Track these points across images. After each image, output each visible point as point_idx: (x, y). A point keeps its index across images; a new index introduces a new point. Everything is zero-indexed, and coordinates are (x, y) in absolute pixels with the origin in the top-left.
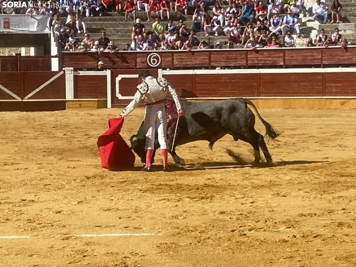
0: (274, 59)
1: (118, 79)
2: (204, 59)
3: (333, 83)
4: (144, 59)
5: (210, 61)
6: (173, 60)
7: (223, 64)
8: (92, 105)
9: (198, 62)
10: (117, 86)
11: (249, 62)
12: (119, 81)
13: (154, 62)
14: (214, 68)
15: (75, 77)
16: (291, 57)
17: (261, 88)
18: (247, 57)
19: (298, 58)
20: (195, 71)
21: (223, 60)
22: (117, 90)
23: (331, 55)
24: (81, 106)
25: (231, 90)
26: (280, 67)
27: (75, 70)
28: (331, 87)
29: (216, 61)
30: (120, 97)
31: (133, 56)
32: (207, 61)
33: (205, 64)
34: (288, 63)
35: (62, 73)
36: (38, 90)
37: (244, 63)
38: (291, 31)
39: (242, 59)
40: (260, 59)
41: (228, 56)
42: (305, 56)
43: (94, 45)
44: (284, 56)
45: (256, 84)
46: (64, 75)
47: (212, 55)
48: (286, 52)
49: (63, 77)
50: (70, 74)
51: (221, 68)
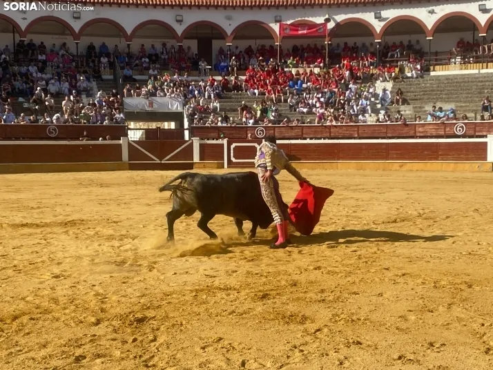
0: (351, 132)
1: (233, 146)
2: (298, 132)
3: (394, 150)
4: (252, 132)
5: (302, 133)
6: (274, 132)
7: (311, 136)
8: (213, 166)
9: (293, 134)
10: (232, 151)
11: (332, 134)
12: (234, 148)
14: (305, 139)
15: (200, 144)
16: (364, 131)
17: (340, 154)
18: (330, 131)
19: (369, 132)
20: (291, 141)
21: (312, 133)
22: (232, 154)
23: (394, 130)
24: (205, 167)
25: (317, 155)
26: (355, 138)
27: (201, 139)
28: (393, 153)
29: (306, 134)
30: (234, 160)
31: (245, 130)
33: (299, 136)
34: (361, 135)
35: (191, 141)
36: (172, 154)
37: (328, 135)
38: (364, 111)
39: (326, 132)
40: (340, 132)
41: (315, 130)
42: (373, 130)
43: (218, 121)
44: (358, 130)
46: (192, 143)
47: (304, 130)
48: (360, 127)
49: (191, 145)
50: (196, 143)
51: (311, 139)
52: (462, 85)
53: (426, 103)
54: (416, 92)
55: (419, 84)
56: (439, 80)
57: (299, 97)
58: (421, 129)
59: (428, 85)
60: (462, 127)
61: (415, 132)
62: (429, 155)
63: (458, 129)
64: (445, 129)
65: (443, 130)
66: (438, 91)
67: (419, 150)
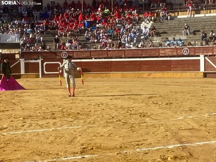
0: (120, 54)
1: (45, 64)
2: (88, 54)
3: (145, 65)
4: (60, 55)
5: (91, 56)
6: (73, 55)
8: (33, 76)
9: (85, 56)
10: (44, 67)
11: (109, 56)
13: (64, 56)
15: (25, 63)
16: (128, 53)
17: (112, 68)
18: (108, 53)
19: (131, 54)
20: (81, 60)
21: (97, 55)
22: (44, 69)
23: (146, 52)
24: (28, 77)
25: (98, 69)
27: (25, 60)
28: (144, 67)
29: (93, 56)
30: (45, 72)
31: (55, 53)
32: (89, 55)
33: (88, 57)
34: (126, 56)
35: (19, 61)
37: (106, 56)
39: (105, 54)
40: (113, 54)
41: (99, 53)
42: (134, 53)
44: (125, 53)
45: (109, 66)
46: (20, 62)
47: (91, 53)
48: (126, 51)
49: (19, 63)
50: (22, 62)
51: (95, 58)
52: (193, 24)
53: (170, 35)
54: (165, 29)
55: (168, 24)
56: (180, 21)
57: (92, 32)
58: (162, 52)
59: (173, 24)
60: (187, 50)
61: (159, 53)
62: (165, 68)
63: (185, 51)
64: (177, 51)
65: (175, 52)
66: (178, 27)
67: (160, 65)
